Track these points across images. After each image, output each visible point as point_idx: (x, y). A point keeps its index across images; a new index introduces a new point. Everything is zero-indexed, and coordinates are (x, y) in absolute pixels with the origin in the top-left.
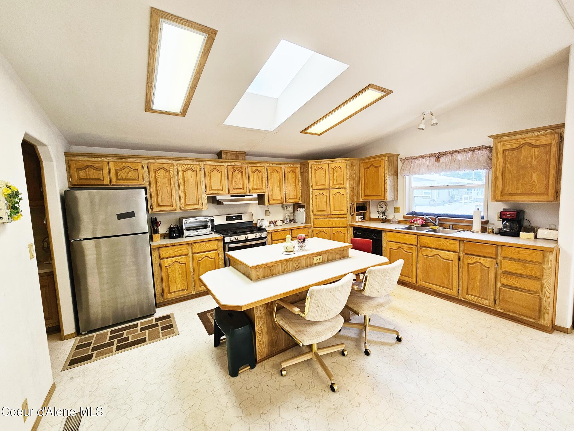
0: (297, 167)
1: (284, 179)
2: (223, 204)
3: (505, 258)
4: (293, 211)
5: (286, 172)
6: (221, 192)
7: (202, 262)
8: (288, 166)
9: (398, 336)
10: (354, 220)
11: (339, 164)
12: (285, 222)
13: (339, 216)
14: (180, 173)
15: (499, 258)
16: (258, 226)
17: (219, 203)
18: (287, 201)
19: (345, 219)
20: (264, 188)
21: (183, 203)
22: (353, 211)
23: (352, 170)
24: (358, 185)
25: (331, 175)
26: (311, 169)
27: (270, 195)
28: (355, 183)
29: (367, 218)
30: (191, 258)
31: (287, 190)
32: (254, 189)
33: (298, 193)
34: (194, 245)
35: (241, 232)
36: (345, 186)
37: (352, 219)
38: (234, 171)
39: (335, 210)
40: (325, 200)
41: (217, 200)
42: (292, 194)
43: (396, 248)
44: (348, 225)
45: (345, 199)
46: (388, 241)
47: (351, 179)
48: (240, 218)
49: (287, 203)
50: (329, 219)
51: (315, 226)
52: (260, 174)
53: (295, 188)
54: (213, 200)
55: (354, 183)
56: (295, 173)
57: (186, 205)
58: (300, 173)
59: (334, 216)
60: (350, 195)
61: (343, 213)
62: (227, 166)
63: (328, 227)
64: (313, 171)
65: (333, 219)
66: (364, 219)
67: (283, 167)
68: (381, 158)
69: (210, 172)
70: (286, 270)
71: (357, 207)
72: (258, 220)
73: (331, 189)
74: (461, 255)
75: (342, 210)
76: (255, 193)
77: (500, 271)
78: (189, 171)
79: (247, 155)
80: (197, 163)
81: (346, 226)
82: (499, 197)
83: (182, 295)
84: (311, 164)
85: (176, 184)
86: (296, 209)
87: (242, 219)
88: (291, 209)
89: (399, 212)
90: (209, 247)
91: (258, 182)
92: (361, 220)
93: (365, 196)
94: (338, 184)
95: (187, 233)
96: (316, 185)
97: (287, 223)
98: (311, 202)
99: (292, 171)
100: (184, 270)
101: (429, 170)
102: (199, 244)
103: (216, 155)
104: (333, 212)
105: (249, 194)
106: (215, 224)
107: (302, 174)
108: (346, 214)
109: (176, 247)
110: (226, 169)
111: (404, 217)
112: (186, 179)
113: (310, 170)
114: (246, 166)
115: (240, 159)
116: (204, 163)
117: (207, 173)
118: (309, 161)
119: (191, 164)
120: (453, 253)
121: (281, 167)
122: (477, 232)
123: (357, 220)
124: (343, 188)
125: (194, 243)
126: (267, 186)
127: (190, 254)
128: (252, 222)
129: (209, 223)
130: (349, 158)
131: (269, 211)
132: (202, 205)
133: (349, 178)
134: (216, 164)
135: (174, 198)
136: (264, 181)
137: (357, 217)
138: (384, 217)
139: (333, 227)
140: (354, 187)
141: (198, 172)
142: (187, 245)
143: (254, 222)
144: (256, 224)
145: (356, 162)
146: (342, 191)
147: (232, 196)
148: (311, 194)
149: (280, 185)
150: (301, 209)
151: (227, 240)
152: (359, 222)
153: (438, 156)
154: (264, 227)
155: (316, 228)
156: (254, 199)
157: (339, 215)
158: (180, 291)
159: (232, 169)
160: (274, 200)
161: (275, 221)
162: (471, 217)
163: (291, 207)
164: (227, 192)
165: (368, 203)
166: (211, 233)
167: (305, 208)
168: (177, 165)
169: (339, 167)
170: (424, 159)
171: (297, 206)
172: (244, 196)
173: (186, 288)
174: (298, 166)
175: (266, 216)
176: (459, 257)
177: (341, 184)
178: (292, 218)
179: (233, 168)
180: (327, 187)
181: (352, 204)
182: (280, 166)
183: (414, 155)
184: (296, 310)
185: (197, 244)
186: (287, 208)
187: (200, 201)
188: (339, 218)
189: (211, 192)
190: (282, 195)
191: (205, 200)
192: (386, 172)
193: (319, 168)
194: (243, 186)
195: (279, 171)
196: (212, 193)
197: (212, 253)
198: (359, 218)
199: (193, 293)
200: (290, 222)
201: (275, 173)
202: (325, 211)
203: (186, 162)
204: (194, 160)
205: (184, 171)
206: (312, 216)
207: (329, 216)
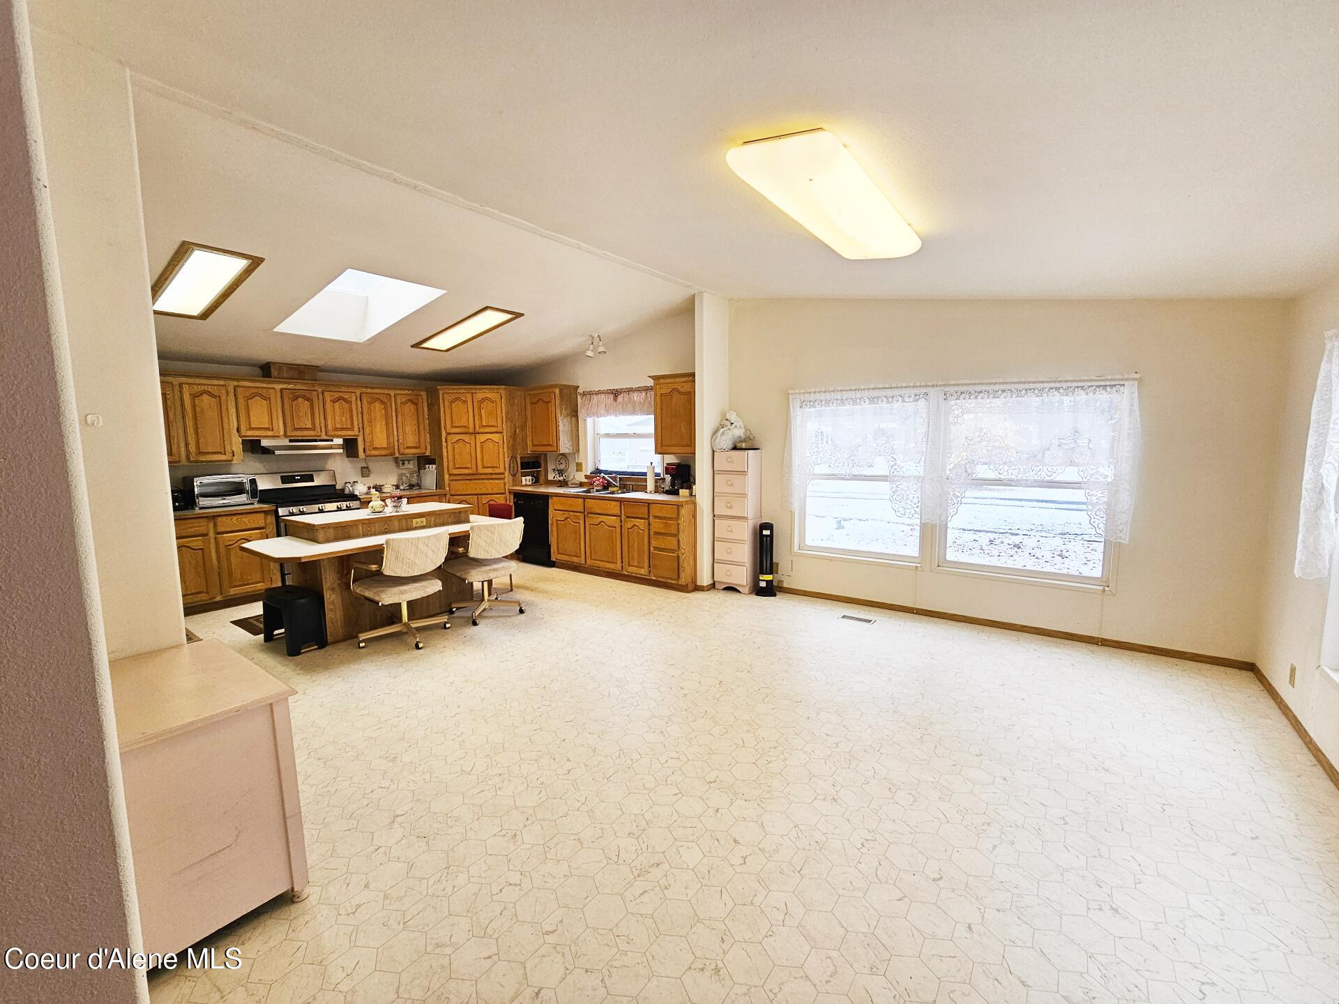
0: (420, 395)
1: (394, 414)
2: (274, 453)
3: (656, 517)
4: (416, 469)
5: (399, 404)
6: (270, 433)
7: (234, 548)
8: (402, 392)
9: (521, 608)
10: (517, 482)
11: (489, 395)
12: (402, 488)
13: (489, 477)
14: (187, 398)
15: (651, 517)
16: (347, 492)
17: (267, 451)
18: (402, 451)
19: (502, 481)
20: (356, 428)
21: (192, 448)
22: (516, 469)
23: (512, 405)
24: (523, 427)
25: (476, 410)
26: (444, 400)
27: (367, 440)
28: (517, 425)
29: (542, 479)
30: (212, 541)
31: (401, 434)
32: (336, 429)
33: (422, 439)
34: (220, 519)
35: (310, 500)
36: (500, 429)
37: (514, 480)
38: (295, 398)
39: (484, 467)
40: (468, 450)
41: (263, 447)
42: (411, 440)
43: (563, 519)
44: (507, 490)
45: (501, 449)
46: (556, 510)
47: (509, 418)
48: (311, 479)
49: (402, 454)
50: (477, 481)
51: (453, 492)
52: (346, 406)
53: (417, 430)
54: (253, 447)
55: (515, 425)
56: (416, 404)
57: (200, 453)
58: (425, 404)
59: (484, 477)
60: (508, 443)
61: (497, 471)
62: (282, 390)
63: (475, 495)
64: (447, 403)
65: (482, 481)
66: (536, 481)
67: (392, 394)
68: (551, 390)
69: (248, 399)
70: (369, 533)
71: (522, 463)
72: (346, 483)
73: (478, 433)
74: (623, 519)
75: (496, 467)
76: (338, 437)
77: (652, 533)
78: (205, 397)
79: (322, 371)
80: (222, 382)
81: (503, 491)
82: (659, 450)
83: (196, 602)
84: (443, 392)
85: (179, 417)
86: (422, 466)
87: (313, 481)
88: (412, 466)
89: (581, 470)
90: (247, 522)
91: (344, 419)
92: (530, 483)
93: (534, 446)
94: (488, 426)
95: (203, 502)
96: (453, 427)
97: (404, 490)
98: (445, 454)
99: (410, 400)
100: (201, 561)
101: (608, 411)
102: (229, 518)
103: (259, 369)
104: (481, 470)
105: (326, 438)
106: (260, 487)
107: (430, 407)
108: (503, 474)
109: (184, 522)
110: (279, 394)
111: (586, 477)
112: (198, 409)
113: (441, 401)
114: (320, 390)
115: (306, 378)
116: (235, 383)
117: (241, 401)
118: (438, 387)
119: (209, 385)
120: (615, 518)
121: (387, 394)
122: (651, 493)
123: (524, 483)
124: (497, 433)
125: (219, 516)
126: (361, 426)
127: (212, 534)
128: (334, 486)
129: (248, 487)
130: (504, 387)
131: (367, 468)
132: (231, 455)
133: (506, 417)
134: (258, 385)
135: (176, 441)
136: (355, 419)
137: (523, 478)
138: (561, 478)
139: (484, 494)
140: (516, 431)
141: (223, 398)
142: (206, 520)
143: (338, 487)
144: (343, 490)
145: (518, 393)
146: (496, 437)
147: (291, 441)
148: (444, 440)
149: (387, 424)
150: (431, 466)
151: (281, 511)
152: (526, 485)
153: (616, 393)
154: (357, 493)
155: (455, 495)
156: (338, 447)
157: (491, 474)
158: (192, 594)
159: (292, 396)
160: (375, 449)
161: (380, 486)
162: (645, 474)
163: (411, 462)
164: (282, 433)
165: (543, 457)
166: (251, 502)
167: (435, 464)
168: (180, 385)
169: (487, 399)
170: (603, 396)
171: (424, 461)
172: (316, 441)
173: (205, 590)
174: (422, 393)
175: (362, 477)
176: (621, 521)
177: (494, 426)
178: (414, 481)
179: (292, 393)
180: (471, 430)
181: (513, 458)
182: (386, 392)
183: (592, 390)
184: (374, 567)
185: (224, 518)
186: (403, 464)
187: (228, 448)
188: (492, 479)
189: (250, 433)
190: (391, 440)
191: (236, 444)
192: (558, 411)
193: (457, 399)
194: (313, 423)
195: (385, 400)
196: (252, 434)
197: (254, 534)
198: (527, 480)
199: (218, 598)
200: (410, 489)
201: (377, 405)
202: (468, 468)
203: (197, 381)
204: (215, 377)
205: (194, 396)
206: (446, 476)
207: (474, 476)
